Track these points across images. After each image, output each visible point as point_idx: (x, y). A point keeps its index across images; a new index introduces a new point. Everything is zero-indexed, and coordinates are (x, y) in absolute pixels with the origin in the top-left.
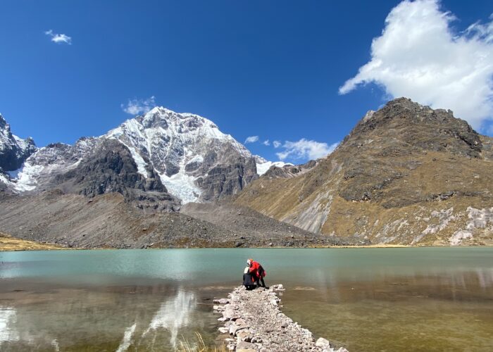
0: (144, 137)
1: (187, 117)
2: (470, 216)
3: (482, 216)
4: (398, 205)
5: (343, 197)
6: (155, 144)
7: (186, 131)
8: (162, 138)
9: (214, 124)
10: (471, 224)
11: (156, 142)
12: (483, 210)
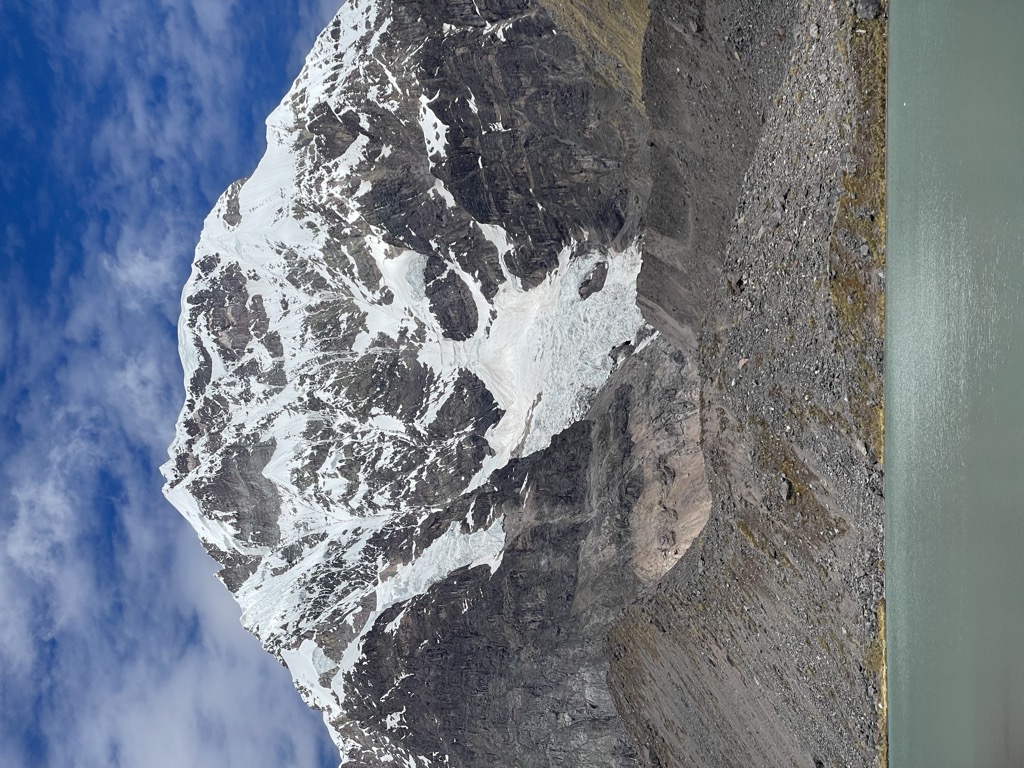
0: (322, 546)
1: (198, 342)
6: (351, 491)
7: (273, 344)
8: (316, 461)
9: (222, 205)
11: (337, 486)
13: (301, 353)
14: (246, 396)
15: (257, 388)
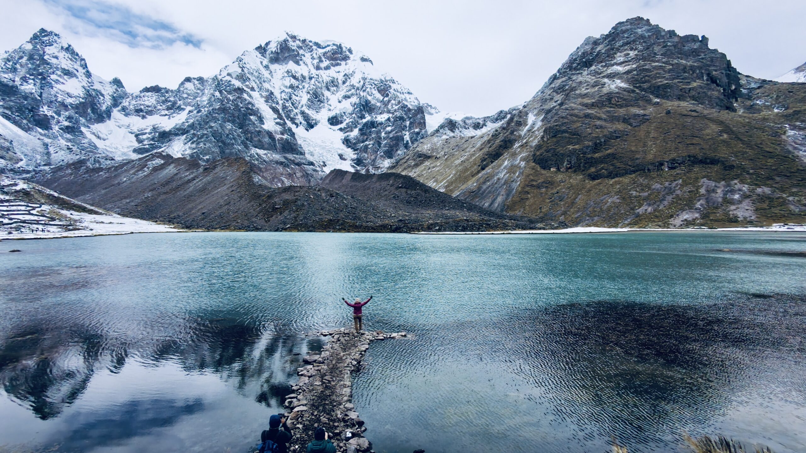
0: (269, 77)
2: (702, 191)
3: (719, 191)
4: (611, 175)
5: (539, 164)
6: (286, 87)
8: (294, 77)
10: (701, 202)
11: (287, 83)
12: (723, 183)
13: (326, 76)
14: (313, 58)
15: (316, 61)
